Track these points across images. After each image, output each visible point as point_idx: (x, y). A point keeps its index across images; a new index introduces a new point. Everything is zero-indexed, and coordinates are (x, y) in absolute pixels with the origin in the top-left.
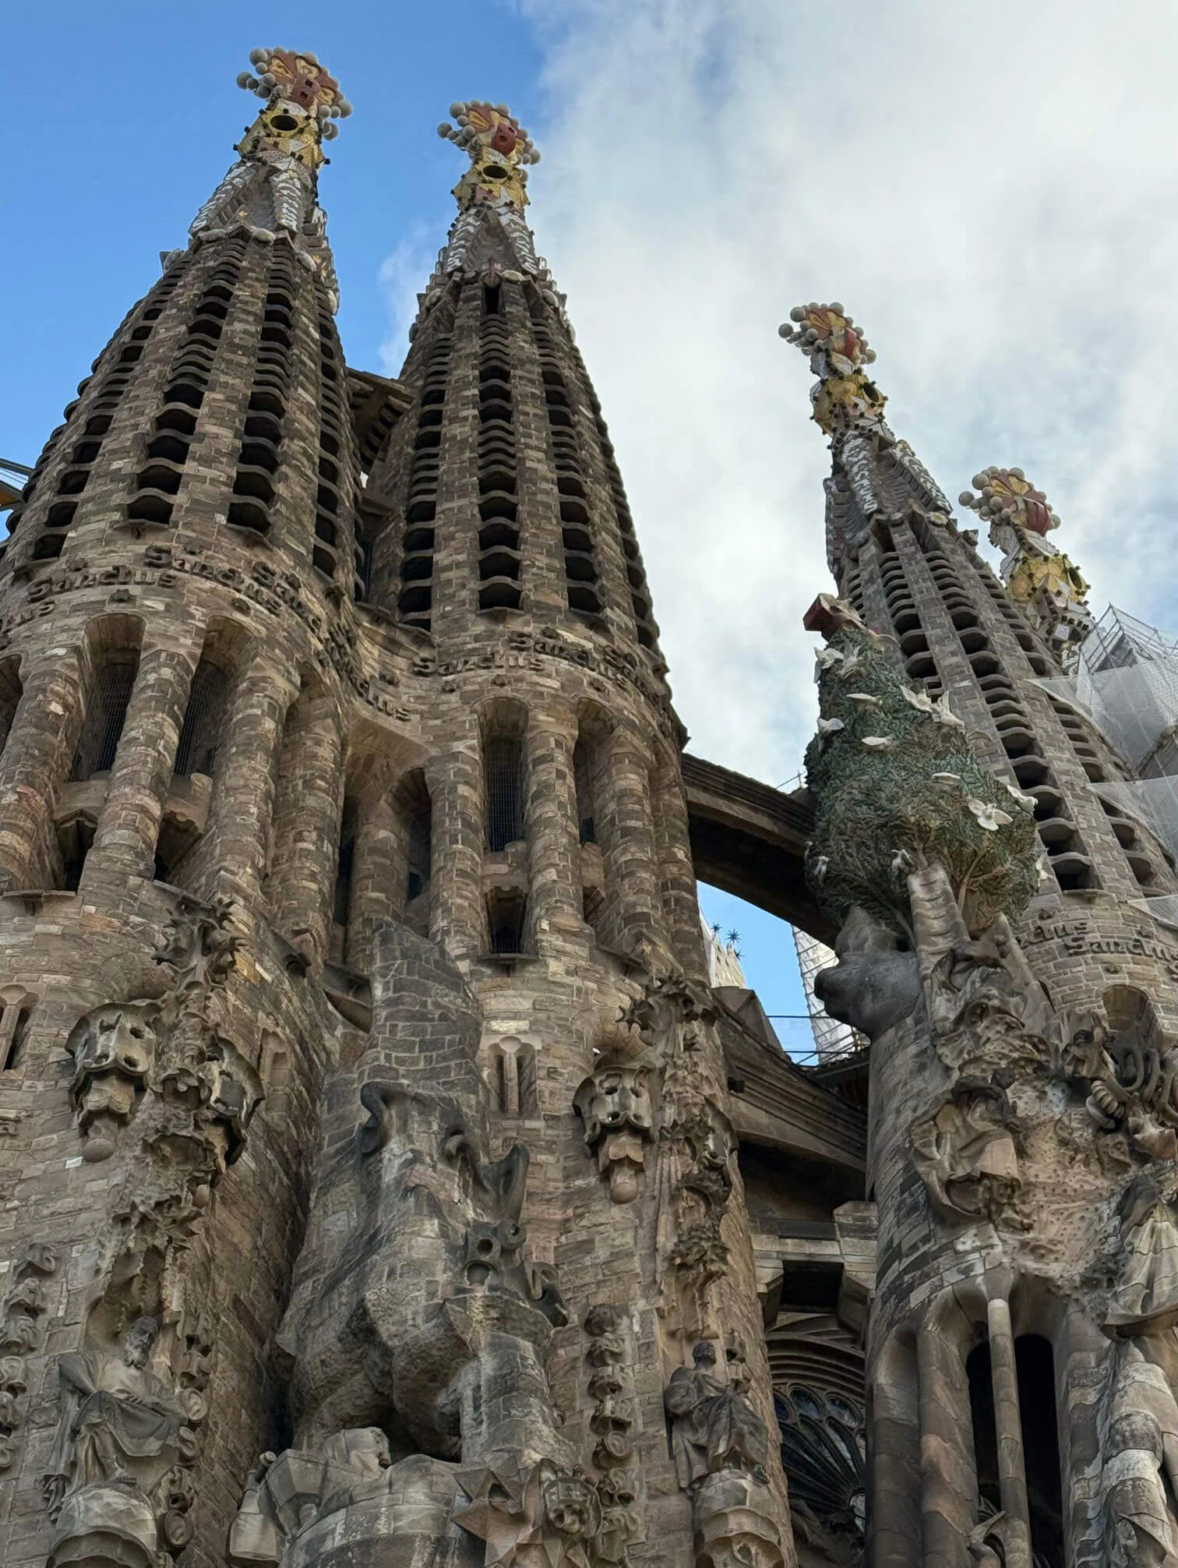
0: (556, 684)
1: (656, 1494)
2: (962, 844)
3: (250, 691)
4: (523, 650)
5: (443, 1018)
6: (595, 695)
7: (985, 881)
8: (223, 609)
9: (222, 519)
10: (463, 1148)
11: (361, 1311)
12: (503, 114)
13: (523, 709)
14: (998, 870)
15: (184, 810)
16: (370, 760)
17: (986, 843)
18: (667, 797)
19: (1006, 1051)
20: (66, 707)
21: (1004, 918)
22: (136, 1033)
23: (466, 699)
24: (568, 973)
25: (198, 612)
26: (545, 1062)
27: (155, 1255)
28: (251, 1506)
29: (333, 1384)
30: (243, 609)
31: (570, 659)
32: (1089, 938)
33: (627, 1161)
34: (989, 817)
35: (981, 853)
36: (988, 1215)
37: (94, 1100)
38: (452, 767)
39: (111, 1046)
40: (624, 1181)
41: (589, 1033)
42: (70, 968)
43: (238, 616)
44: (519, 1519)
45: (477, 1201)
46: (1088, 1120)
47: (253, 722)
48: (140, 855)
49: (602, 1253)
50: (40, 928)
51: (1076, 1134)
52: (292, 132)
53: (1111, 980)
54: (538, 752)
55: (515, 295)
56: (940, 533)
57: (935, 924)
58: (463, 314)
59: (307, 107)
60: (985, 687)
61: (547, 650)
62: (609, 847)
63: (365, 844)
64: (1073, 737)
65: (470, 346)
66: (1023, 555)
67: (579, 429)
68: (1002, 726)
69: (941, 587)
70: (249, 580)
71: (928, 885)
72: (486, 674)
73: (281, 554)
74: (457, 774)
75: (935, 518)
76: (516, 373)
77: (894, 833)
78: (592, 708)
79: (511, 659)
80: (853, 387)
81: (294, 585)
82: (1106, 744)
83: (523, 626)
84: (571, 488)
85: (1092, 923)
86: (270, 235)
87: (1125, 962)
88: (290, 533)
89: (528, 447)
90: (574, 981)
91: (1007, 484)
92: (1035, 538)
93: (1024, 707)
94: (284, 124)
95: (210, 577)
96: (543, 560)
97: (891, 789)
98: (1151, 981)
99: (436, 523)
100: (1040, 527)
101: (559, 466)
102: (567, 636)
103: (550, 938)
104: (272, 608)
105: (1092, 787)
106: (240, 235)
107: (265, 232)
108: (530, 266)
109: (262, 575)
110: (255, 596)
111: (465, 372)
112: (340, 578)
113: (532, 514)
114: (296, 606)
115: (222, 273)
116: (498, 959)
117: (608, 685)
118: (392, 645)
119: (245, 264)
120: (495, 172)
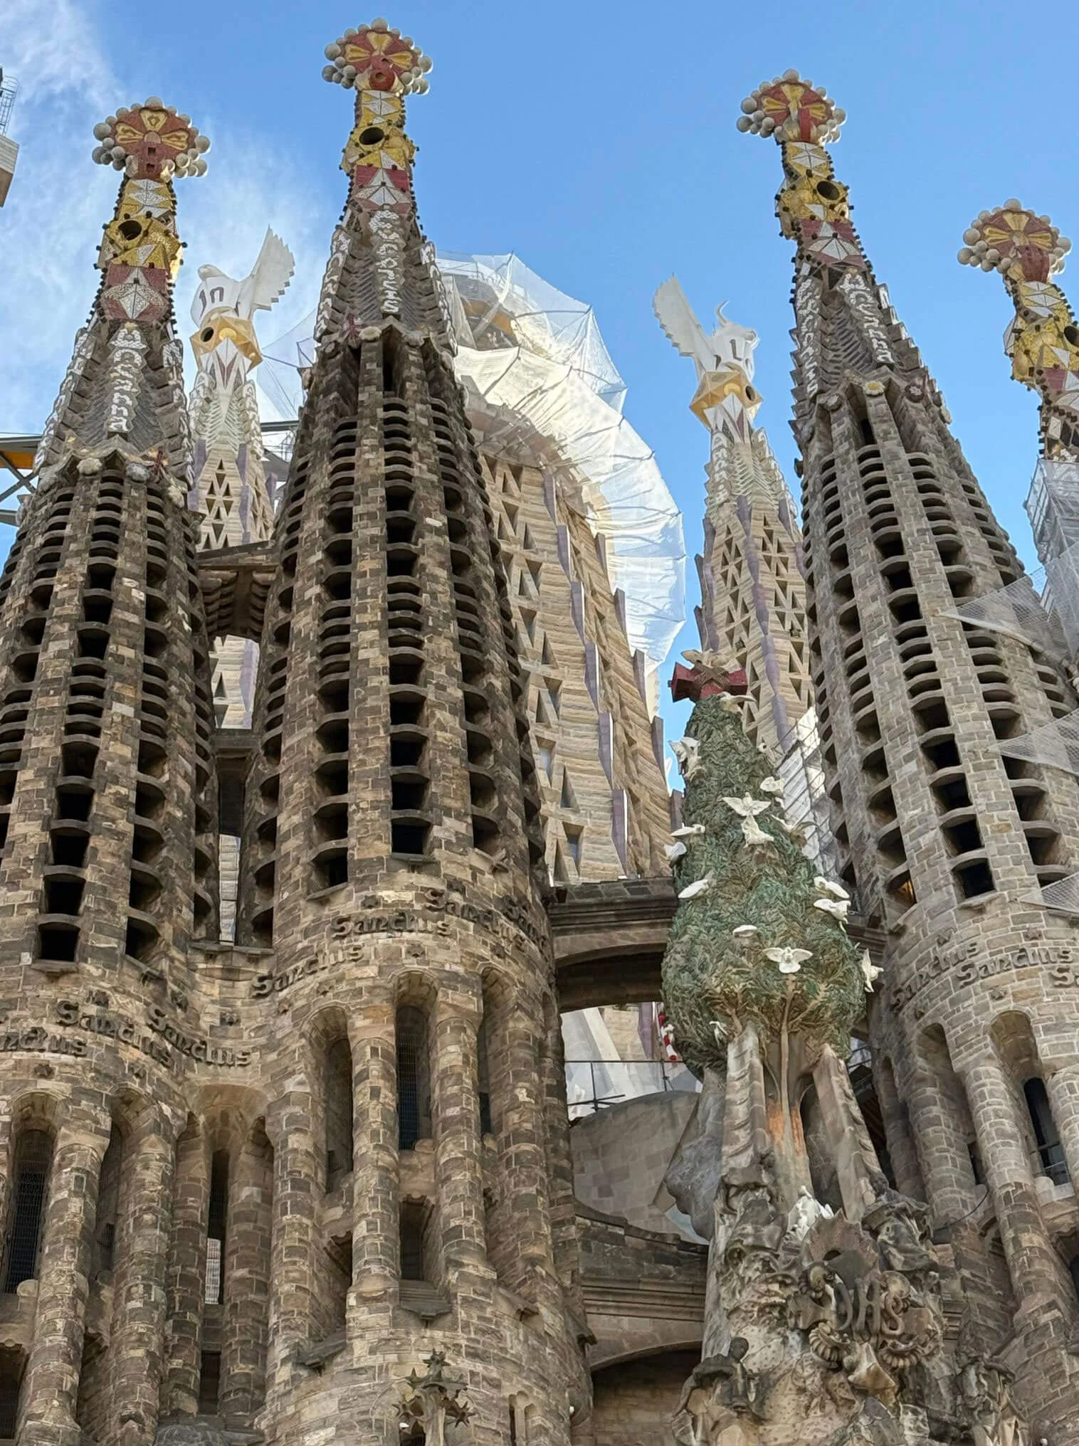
0: (371, 971)
2: (769, 997)
3: (60, 1167)
4: (344, 937)
6: (413, 965)
7: (804, 1019)
8: (27, 1083)
9: (27, 958)
12: (381, 31)
13: (345, 1014)
14: (813, 1004)
15: (10, 1336)
16: (225, 1116)
17: (791, 987)
18: (511, 1024)
19: (755, 1299)
21: (829, 1051)
23: (298, 1017)
24: (372, 1351)
30: (46, 1071)
32: (979, 961)
34: (788, 961)
35: (789, 998)
38: (285, 1112)
43: (44, 1084)
46: (816, 1364)
51: (808, 1382)
52: (138, 238)
53: (996, 1009)
54: (357, 1069)
55: (373, 368)
56: (877, 408)
57: (741, 1112)
58: (321, 418)
59: (156, 177)
60: (901, 639)
61: (365, 927)
62: (435, 1145)
63: (233, 1208)
64: (983, 679)
65: (321, 479)
66: (1021, 324)
67: (422, 560)
68: (913, 692)
69: (869, 500)
70: (54, 1030)
71: (741, 1056)
72: (312, 982)
73: (91, 968)
74: (292, 1119)
75: (873, 386)
76: (357, 510)
77: (708, 1004)
78: (414, 979)
79: (333, 953)
80: (806, 195)
81: (102, 1000)
82: (1035, 654)
83: (347, 902)
84: (404, 670)
85: (981, 941)
86: (96, 464)
87: (1012, 982)
88: (100, 929)
89: (363, 627)
90: (377, 1360)
91: (1003, 226)
92: (1031, 289)
93: (936, 656)
94: (130, 229)
95: (17, 1047)
96: (369, 796)
97: (701, 955)
98: (1035, 996)
99: (281, 769)
100: (1037, 272)
101: (394, 643)
102: (388, 895)
103: (358, 1315)
104: (79, 1049)
105: (997, 747)
106: (71, 473)
107: (91, 462)
108: (391, 304)
109: (67, 1012)
110: (60, 1046)
111: (314, 525)
112: (167, 931)
113: (361, 732)
114: (105, 1026)
115: (44, 560)
116: (313, 1356)
117: (428, 941)
118: (231, 974)
119: (68, 531)
120: (372, 136)
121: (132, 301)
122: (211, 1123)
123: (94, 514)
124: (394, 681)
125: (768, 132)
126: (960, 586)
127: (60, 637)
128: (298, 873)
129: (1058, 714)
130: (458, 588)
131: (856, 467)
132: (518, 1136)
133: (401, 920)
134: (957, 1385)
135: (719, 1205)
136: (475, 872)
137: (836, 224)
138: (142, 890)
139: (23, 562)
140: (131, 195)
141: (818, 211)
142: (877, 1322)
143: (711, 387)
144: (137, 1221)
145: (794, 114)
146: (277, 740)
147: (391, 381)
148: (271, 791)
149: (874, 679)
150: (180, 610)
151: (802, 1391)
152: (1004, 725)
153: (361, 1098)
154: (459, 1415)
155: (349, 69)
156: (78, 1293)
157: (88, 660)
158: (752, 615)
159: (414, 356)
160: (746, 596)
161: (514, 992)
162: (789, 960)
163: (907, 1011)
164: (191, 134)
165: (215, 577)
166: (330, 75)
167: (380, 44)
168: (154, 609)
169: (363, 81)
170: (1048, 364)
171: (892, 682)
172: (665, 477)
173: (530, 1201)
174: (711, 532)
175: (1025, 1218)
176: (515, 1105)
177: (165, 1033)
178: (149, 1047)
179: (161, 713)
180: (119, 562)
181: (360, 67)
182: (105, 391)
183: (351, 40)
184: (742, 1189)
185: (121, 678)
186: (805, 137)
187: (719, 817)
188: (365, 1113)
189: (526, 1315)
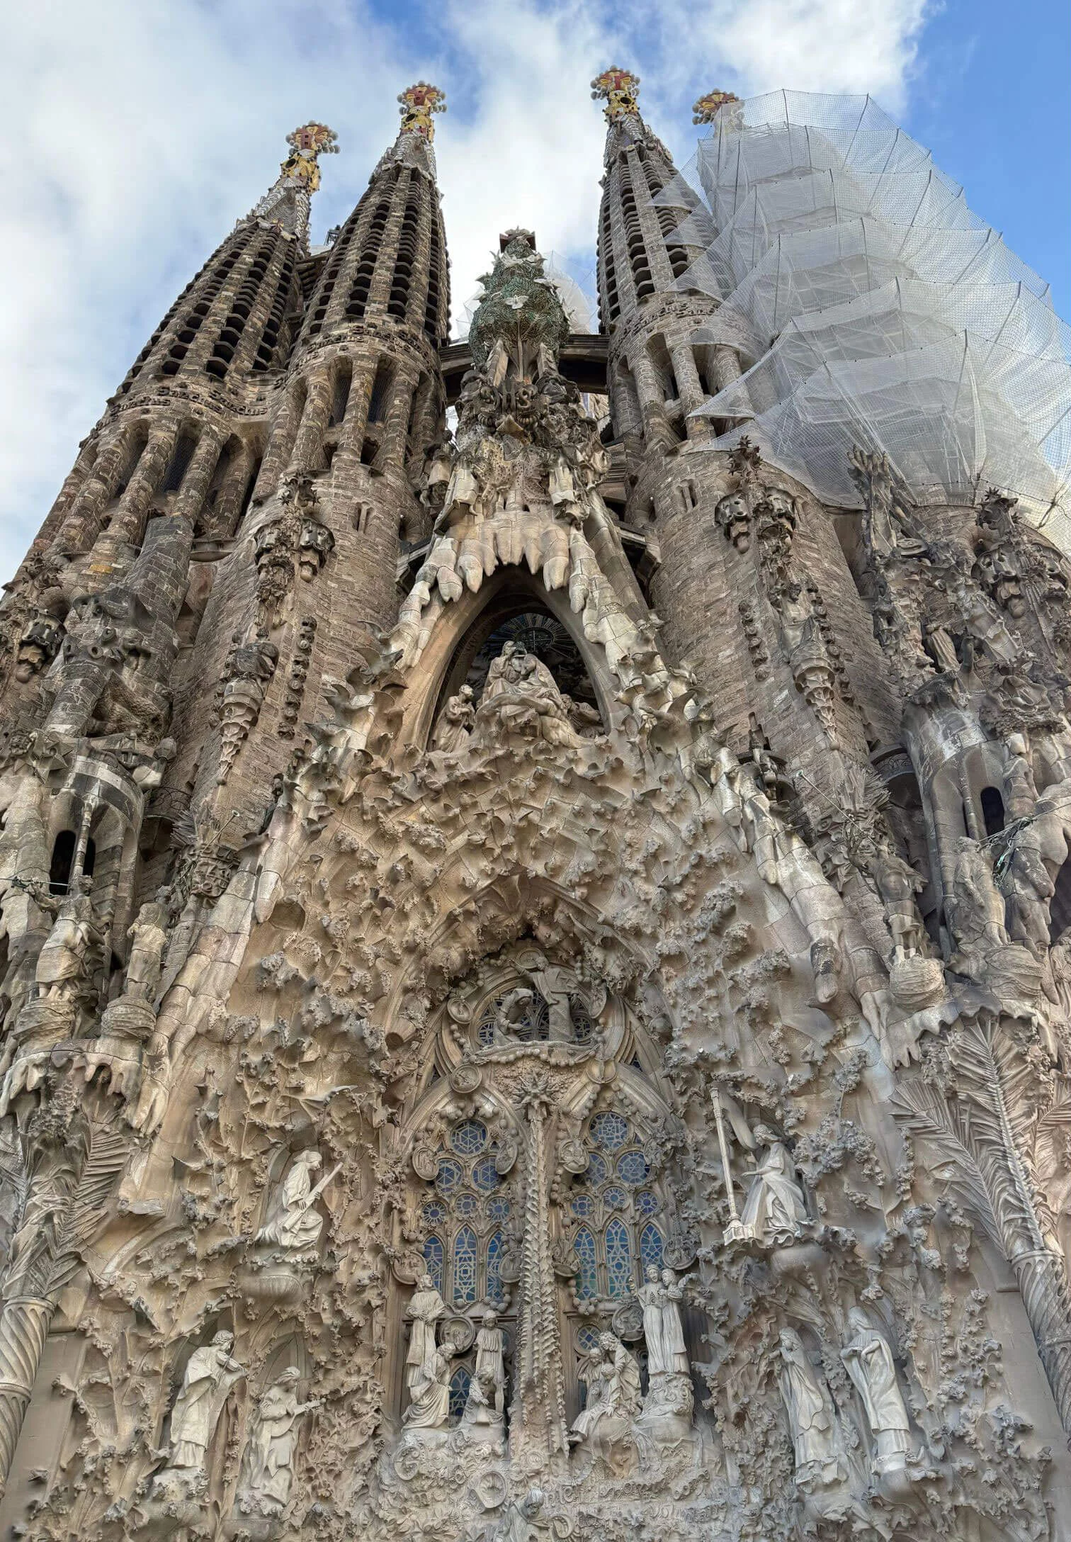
0: (322, 360)
2: (509, 323)
4: (313, 351)
6: (341, 354)
7: (529, 331)
12: (423, 85)
14: (532, 324)
17: (520, 316)
23: (288, 388)
30: (147, 411)
31: (332, 342)
32: (643, 321)
35: (519, 322)
43: (146, 416)
48: (61, 547)
52: (294, 165)
56: (631, 154)
59: (309, 147)
61: (323, 345)
64: (663, 222)
68: (628, 238)
70: (156, 398)
72: (296, 373)
73: (182, 376)
74: (277, 424)
75: (630, 148)
77: (481, 336)
78: (343, 360)
79: (306, 359)
80: (616, 104)
81: (184, 387)
83: (319, 338)
88: (192, 364)
94: (291, 163)
101: (365, 251)
102: (337, 333)
104: (166, 403)
105: (663, 242)
109: (164, 391)
110: (157, 403)
112: (234, 368)
114: (184, 395)
116: (262, 500)
117: (351, 345)
120: (411, 118)
122: (250, 443)
132: (392, 417)
133: (340, 340)
136: (385, 322)
141: (622, 109)
145: (614, 81)
162: (517, 302)
166: (396, 102)
167: (423, 90)
173: (391, 439)
175: (653, 413)
177: (221, 401)
178: (208, 404)
180: (244, 251)
181: (411, 98)
183: (410, 90)
185: (230, 284)
186: (618, 87)
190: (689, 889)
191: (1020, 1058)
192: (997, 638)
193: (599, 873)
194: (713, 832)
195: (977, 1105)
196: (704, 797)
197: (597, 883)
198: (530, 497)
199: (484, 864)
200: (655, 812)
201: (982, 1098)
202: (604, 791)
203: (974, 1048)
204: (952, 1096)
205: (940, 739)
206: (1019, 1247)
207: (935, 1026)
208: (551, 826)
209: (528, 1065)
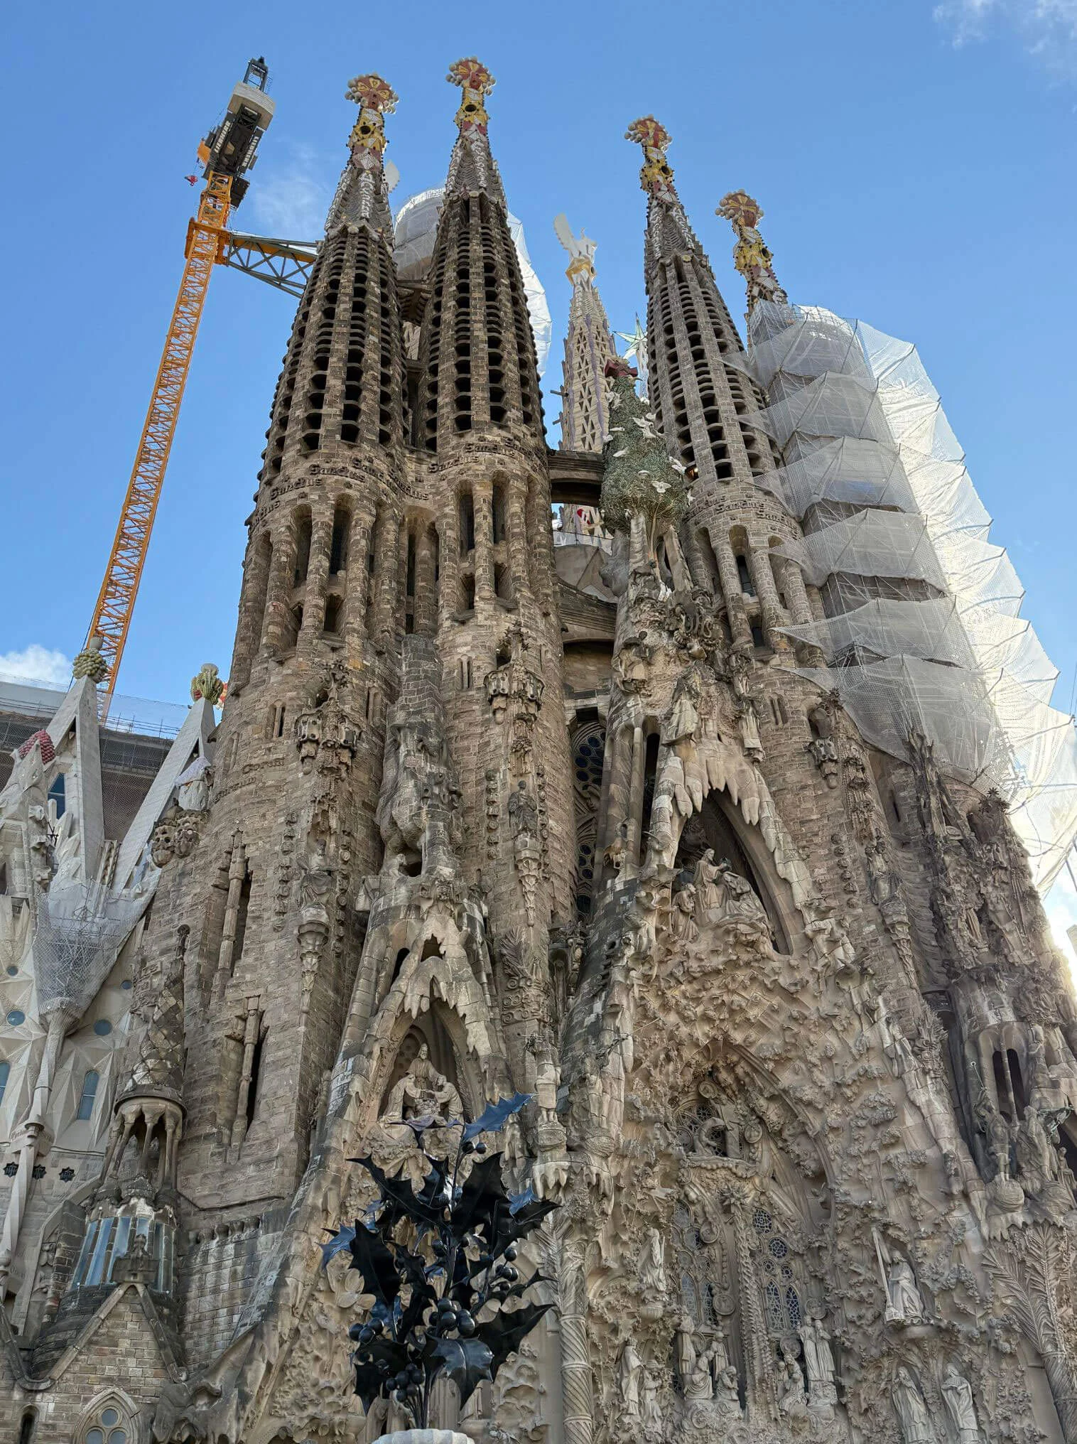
0: (483, 467)
1: (505, 840)
2: (651, 502)
3: (355, 528)
4: (470, 452)
5: (426, 677)
6: (500, 468)
7: (664, 513)
8: (341, 489)
9: (338, 437)
10: (423, 746)
11: (392, 817)
12: (474, 62)
13: (471, 484)
14: (668, 507)
15: (336, 591)
16: (416, 520)
17: (661, 499)
18: (536, 500)
19: (648, 618)
20: (288, 556)
21: (671, 528)
22: (315, 723)
23: (449, 483)
24: (486, 619)
25: (331, 495)
26: (475, 664)
27: (325, 813)
28: (362, 893)
29: (390, 837)
30: (349, 486)
31: (489, 451)
32: (726, 504)
33: (500, 708)
35: (659, 504)
36: (637, 691)
37: (304, 752)
38: (445, 521)
39: (306, 730)
40: (499, 716)
41: (493, 645)
42: (296, 688)
43: (348, 491)
44: (429, 899)
45: (432, 762)
46: (674, 645)
47: (358, 542)
48: (317, 629)
49: (492, 746)
50: (285, 672)
51: (670, 652)
52: (368, 134)
53: (732, 524)
54: (476, 507)
55: (475, 208)
56: (687, 267)
57: (638, 546)
58: (452, 228)
59: (376, 109)
60: (697, 367)
61: (480, 449)
62: (508, 543)
63: (418, 559)
64: (732, 388)
65: (453, 254)
66: (742, 244)
67: (500, 297)
68: (701, 390)
69: (684, 306)
70: (351, 469)
71: (637, 524)
72: (456, 469)
73: (365, 446)
74: (448, 524)
75: (686, 257)
76: (471, 271)
77: (625, 501)
78: (499, 474)
79: (466, 458)
80: (656, 171)
81: (371, 461)
82: (751, 382)
83: (472, 437)
84: (494, 342)
85: (727, 496)
86: (357, 230)
87: (739, 513)
88: (368, 430)
89: (475, 322)
90: (488, 623)
91: (737, 200)
92: (748, 231)
93: (712, 376)
94: (365, 130)
95: (336, 473)
96: (480, 394)
97: (623, 481)
98: (749, 521)
99: (439, 378)
100: (751, 223)
101: (489, 330)
102: (489, 437)
103: (479, 604)
104: (362, 479)
105: (737, 417)
106: (344, 231)
107: (353, 228)
108: (483, 183)
109: (357, 463)
110: (354, 476)
111: (450, 274)
112: (394, 437)
113: (476, 367)
114: (372, 472)
115: (335, 268)
116: (461, 617)
117: (507, 459)
118: (420, 461)
119: (345, 257)
120: (471, 108)
121: (367, 162)
122: (410, 521)
123: (356, 251)
124: (490, 347)
125: (639, 140)
126: (723, 347)
127: (344, 302)
128: (449, 423)
129: (761, 408)
130: (515, 313)
131: (678, 292)
132: (540, 545)
133: (495, 449)
134: (726, 662)
135: (631, 580)
136: (525, 434)
137: (668, 186)
138: (385, 417)
139: (324, 268)
140: (364, 114)
141: (661, 179)
142: (702, 632)
143: (576, 264)
144: (385, 555)
145: (651, 134)
146: (436, 366)
147: (484, 218)
148: (434, 388)
149: (684, 383)
150: (393, 303)
151: (667, 655)
152: (740, 409)
153: (478, 519)
154: (525, 647)
155: (459, 77)
156: (365, 578)
157: (357, 314)
158: (590, 366)
159: (492, 208)
160: (587, 358)
161: (539, 487)
162: (661, 487)
163: (692, 522)
164: (391, 93)
165: (406, 291)
166: (449, 79)
167: (474, 68)
168: (384, 298)
169: (466, 83)
170: (754, 263)
171: (692, 385)
172: (548, 304)
173: (544, 572)
174: (573, 328)
175: (740, 607)
176: (538, 533)
177: (395, 480)
178: (389, 484)
179: (388, 343)
180: (368, 274)
181: (465, 77)
182: (358, 199)
183: (461, 63)
184: (642, 575)
185: (372, 324)
186: (656, 145)
187: (630, 425)
188: (480, 525)
189: (546, 615)
190: (855, 1089)
191: (1057, 1248)
192: (1010, 932)
193: (784, 1055)
194: (872, 1054)
195: (1035, 1270)
196: (866, 1026)
197: (781, 1061)
198: (723, 729)
199: (707, 1028)
200: (832, 1027)
201: (1038, 1267)
202: (795, 1000)
203: (1037, 1238)
204: (1023, 1262)
205: (986, 1008)
206: (1049, 1348)
207: (1020, 1224)
208: (753, 1013)
209: (724, 1172)
